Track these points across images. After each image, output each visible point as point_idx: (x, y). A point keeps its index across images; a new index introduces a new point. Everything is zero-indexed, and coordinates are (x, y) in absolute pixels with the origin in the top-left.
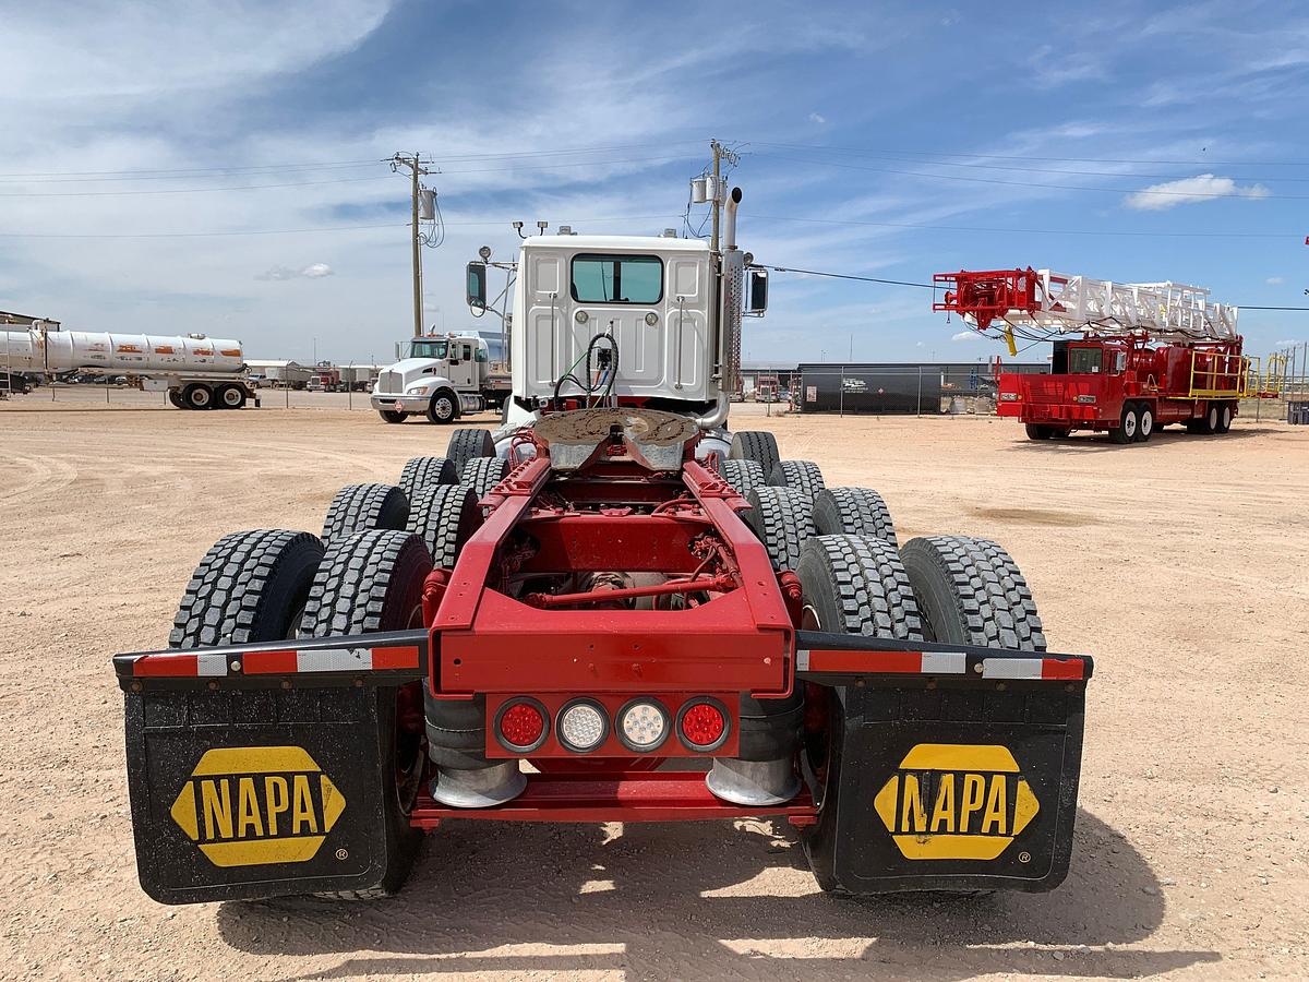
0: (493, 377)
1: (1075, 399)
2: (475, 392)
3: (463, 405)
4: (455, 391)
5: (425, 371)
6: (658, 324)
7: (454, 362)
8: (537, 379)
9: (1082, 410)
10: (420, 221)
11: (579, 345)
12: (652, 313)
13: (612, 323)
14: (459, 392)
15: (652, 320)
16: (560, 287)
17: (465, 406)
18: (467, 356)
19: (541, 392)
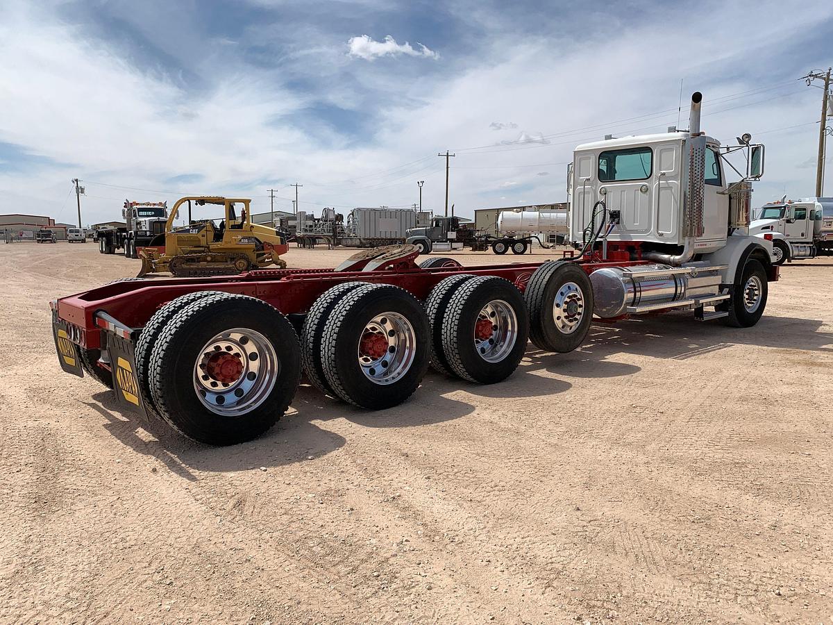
0: (825, 232)
2: (807, 243)
3: (794, 251)
4: (787, 242)
5: (763, 228)
6: (648, 192)
7: (788, 221)
10: (827, 118)
12: (645, 185)
14: (791, 243)
15: (645, 190)
16: (592, 174)
17: (796, 253)
18: (802, 217)
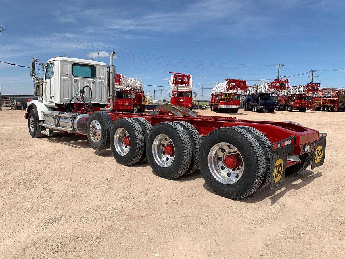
1: (125, 104)
6: (95, 84)
8: (63, 98)
9: (127, 107)
11: (75, 89)
12: (93, 81)
13: (89, 83)
16: (69, 72)
19: (66, 102)
